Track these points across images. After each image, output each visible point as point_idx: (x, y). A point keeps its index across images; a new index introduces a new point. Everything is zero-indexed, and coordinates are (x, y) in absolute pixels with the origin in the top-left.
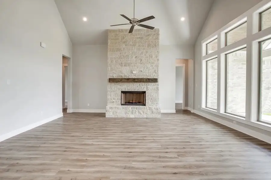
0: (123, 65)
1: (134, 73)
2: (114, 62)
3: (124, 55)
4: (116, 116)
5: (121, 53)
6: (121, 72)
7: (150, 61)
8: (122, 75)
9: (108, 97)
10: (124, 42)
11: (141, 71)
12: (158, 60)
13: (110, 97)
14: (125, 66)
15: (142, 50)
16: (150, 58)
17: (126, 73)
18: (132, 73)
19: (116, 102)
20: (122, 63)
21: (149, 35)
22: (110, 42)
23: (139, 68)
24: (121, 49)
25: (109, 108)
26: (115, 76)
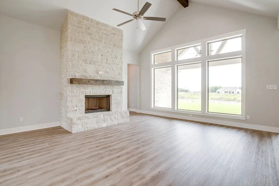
0: (88, 62)
1: (99, 74)
2: (77, 56)
3: (89, 51)
4: (86, 128)
5: (85, 47)
6: (85, 71)
7: (116, 63)
8: (86, 74)
9: (68, 104)
10: (90, 34)
11: (107, 72)
12: (122, 62)
13: (71, 104)
14: (90, 63)
15: (108, 49)
16: (116, 59)
17: (90, 72)
18: (98, 73)
19: (79, 109)
20: (86, 60)
21: (114, 34)
22: (71, 29)
23: (105, 68)
24: (85, 42)
25: (76, 120)
26: (78, 76)
